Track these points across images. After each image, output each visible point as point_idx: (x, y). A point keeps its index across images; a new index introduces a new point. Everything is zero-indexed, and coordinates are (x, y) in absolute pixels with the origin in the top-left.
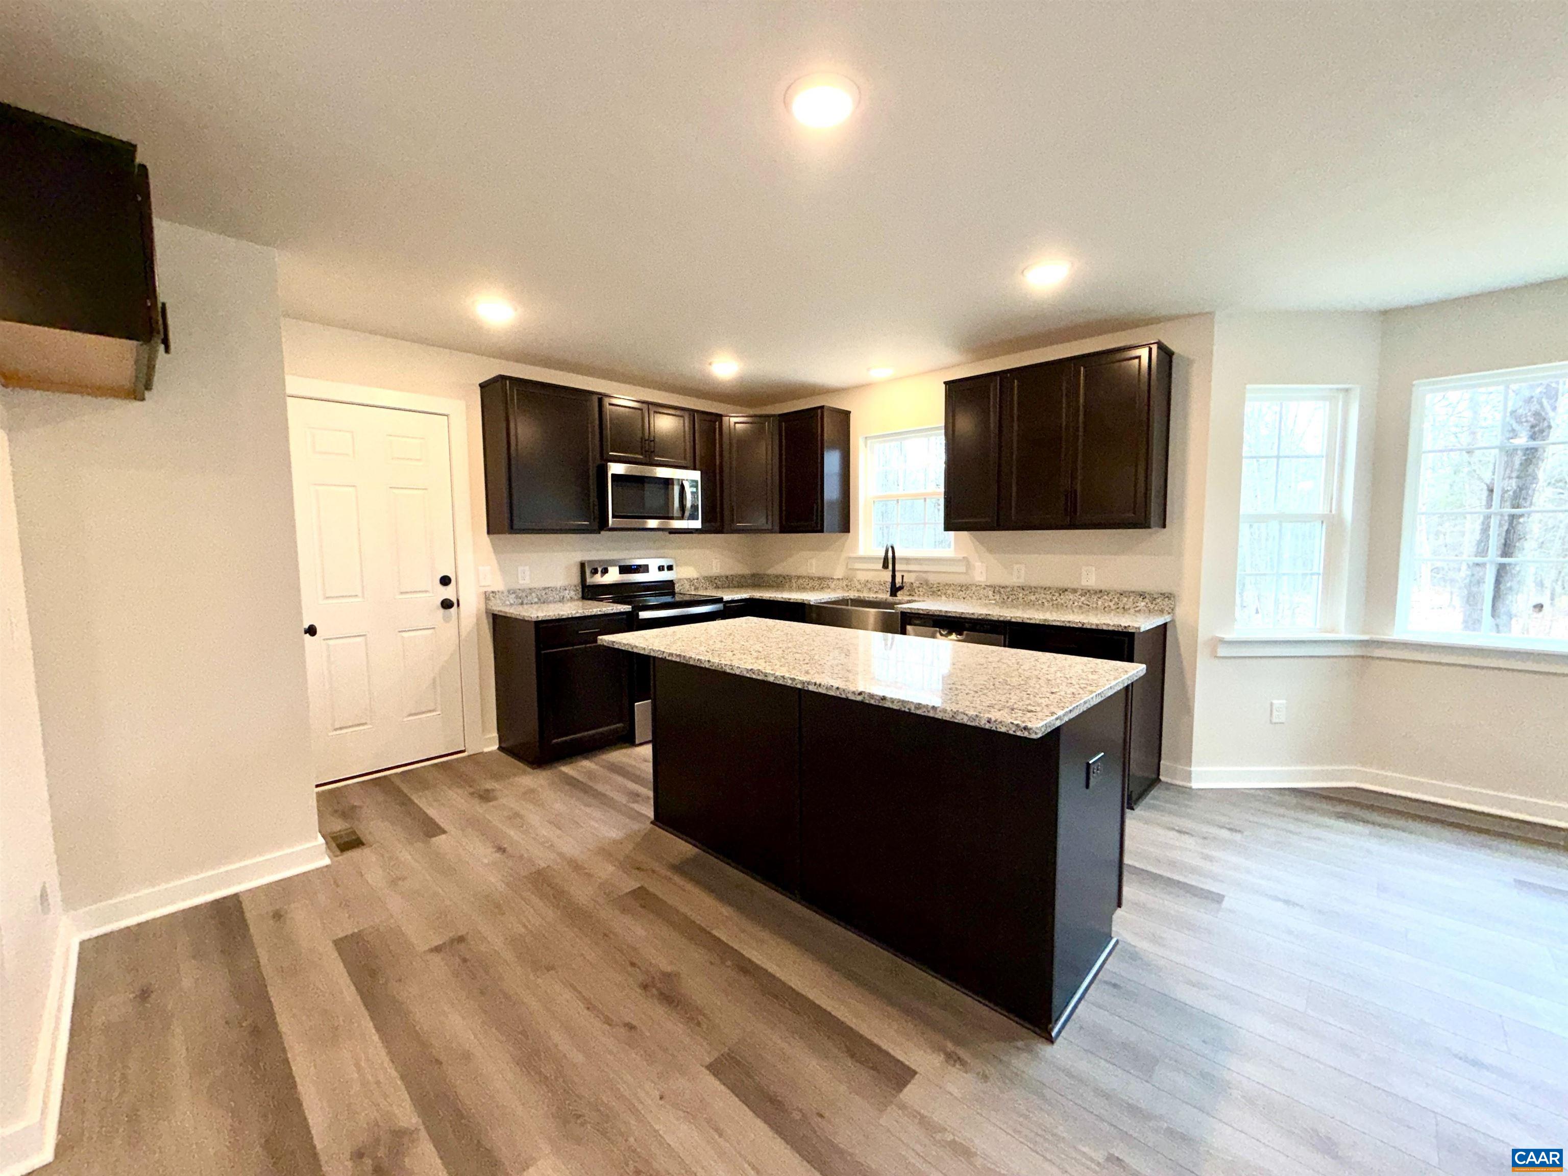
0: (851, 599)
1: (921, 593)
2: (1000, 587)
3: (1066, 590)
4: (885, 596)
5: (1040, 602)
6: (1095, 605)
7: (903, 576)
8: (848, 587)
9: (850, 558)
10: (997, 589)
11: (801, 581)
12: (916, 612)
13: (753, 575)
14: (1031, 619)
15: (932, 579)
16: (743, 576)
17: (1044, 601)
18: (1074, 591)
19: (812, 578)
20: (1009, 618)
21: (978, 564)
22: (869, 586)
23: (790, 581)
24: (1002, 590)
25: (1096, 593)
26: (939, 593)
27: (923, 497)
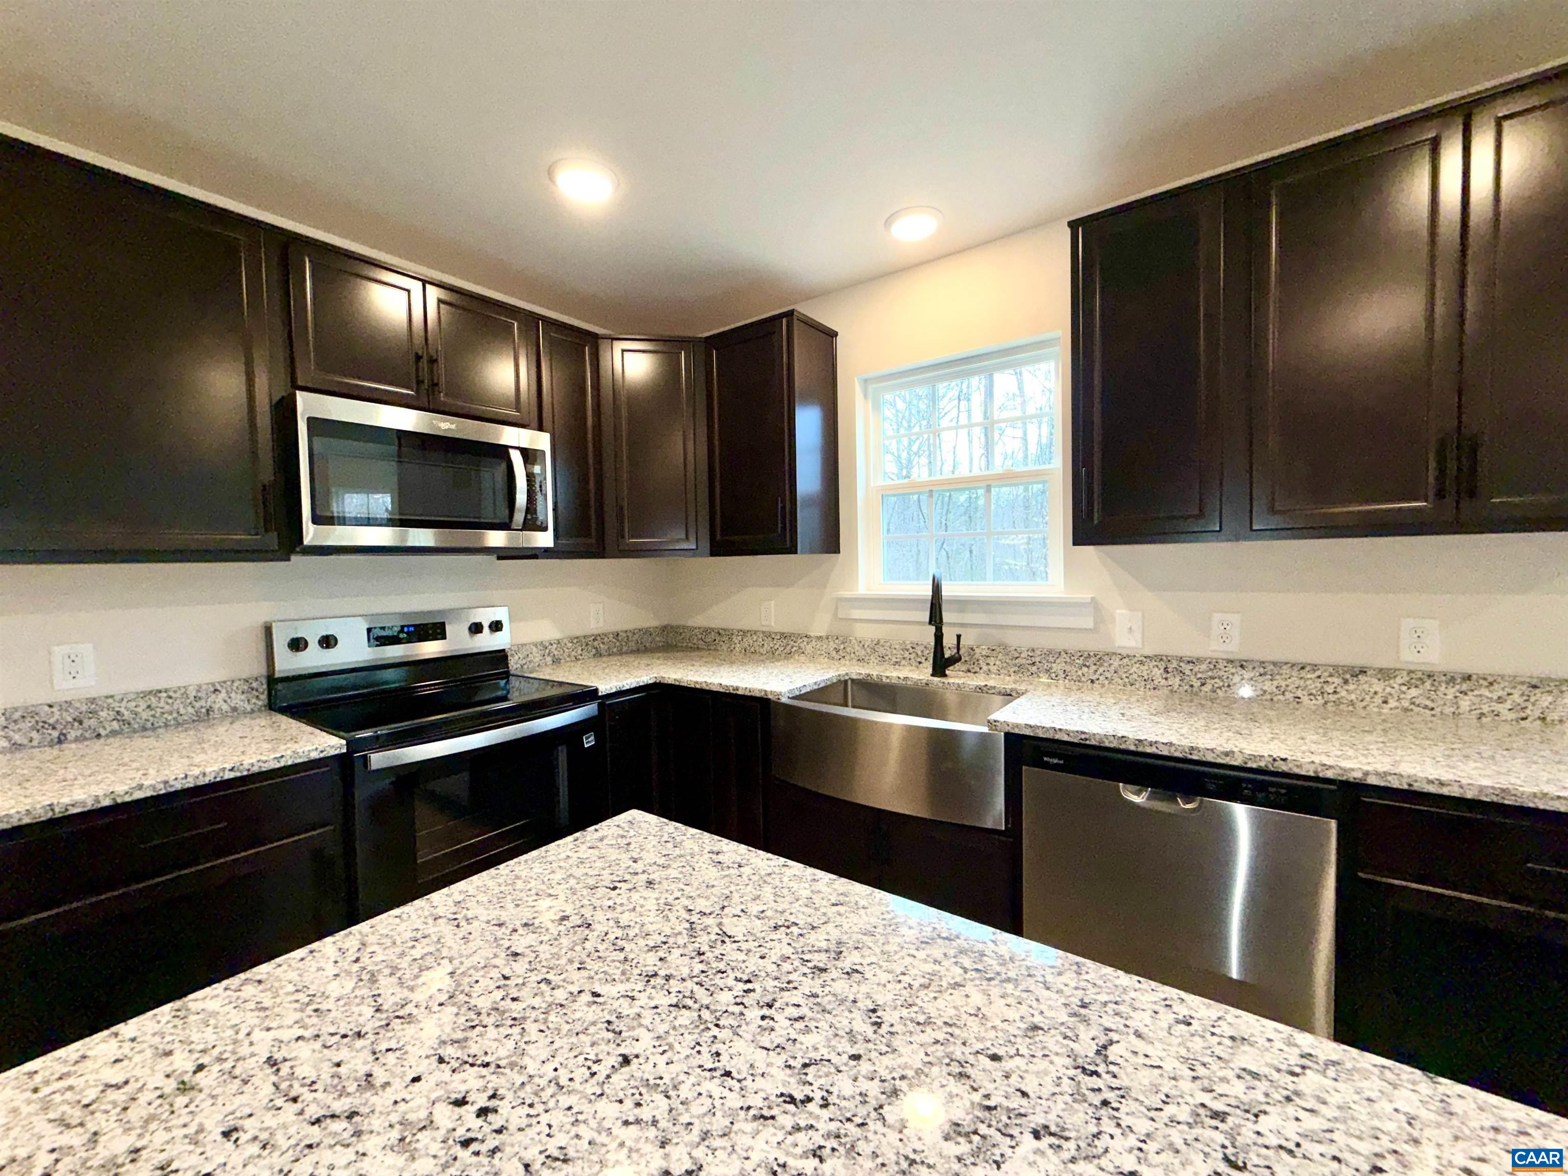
0: (853, 680)
1: (994, 669)
2: (1181, 659)
3: (1363, 672)
4: (922, 674)
5: (1289, 696)
6: (1448, 710)
7: (959, 637)
8: (840, 653)
9: (840, 600)
10: (1175, 664)
11: (748, 640)
12: (1049, 735)
13: (664, 629)
14: (1442, 784)
15: (1014, 640)
16: (647, 632)
17: (1299, 693)
18: (1386, 674)
19: (768, 635)
20: (1358, 775)
21: (1121, 613)
22: (882, 651)
23: (730, 639)
24: (1186, 668)
25: (1452, 680)
26: (1034, 669)
27: (984, 484)
